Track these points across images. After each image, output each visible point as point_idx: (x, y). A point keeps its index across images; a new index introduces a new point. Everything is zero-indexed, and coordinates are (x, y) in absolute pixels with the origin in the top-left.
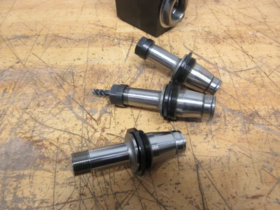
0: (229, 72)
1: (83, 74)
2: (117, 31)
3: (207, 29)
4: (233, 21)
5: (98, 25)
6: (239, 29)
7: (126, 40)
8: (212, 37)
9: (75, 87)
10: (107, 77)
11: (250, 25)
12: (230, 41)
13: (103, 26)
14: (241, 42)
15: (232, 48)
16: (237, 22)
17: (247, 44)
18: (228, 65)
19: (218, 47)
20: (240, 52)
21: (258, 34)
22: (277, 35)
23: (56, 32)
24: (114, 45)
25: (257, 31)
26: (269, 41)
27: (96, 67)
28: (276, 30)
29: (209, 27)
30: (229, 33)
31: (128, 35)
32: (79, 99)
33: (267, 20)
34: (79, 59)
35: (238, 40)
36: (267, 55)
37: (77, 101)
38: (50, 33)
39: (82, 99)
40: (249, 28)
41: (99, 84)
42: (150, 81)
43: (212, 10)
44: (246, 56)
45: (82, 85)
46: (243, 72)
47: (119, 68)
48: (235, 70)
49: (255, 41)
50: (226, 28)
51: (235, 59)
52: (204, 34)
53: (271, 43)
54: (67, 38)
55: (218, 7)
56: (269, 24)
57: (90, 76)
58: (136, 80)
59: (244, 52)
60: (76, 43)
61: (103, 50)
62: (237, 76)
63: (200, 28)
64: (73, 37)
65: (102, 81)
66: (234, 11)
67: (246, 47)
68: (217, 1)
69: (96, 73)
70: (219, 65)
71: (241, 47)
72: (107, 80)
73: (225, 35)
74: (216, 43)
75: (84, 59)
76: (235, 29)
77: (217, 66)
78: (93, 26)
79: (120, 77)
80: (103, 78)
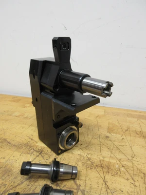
2: (37, 144)
3: (89, 156)
4: (110, 154)
5: (30, 138)
6: (111, 161)
7: (37, 152)
8: (90, 163)
10: (8, 176)
11: (120, 160)
12: (100, 169)
13: (32, 139)
14: (106, 172)
15: (98, 175)
16: (112, 155)
17: (110, 174)
18: (87, 189)
19: (90, 171)
20: (101, 181)
21: (122, 169)
22: (135, 173)
23: (6, 138)
24: (29, 153)
25: (123, 166)
26: (127, 176)
27: (8, 167)
28: (137, 168)
29: (92, 154)
30: (102, 163)
31: (40, 148)
33: (134, 159)
34: (4, 158)
35: (105, 170)
36: (120, 189)
38: (4, 137)
40: (118, 162)
42: (30, 186)
43: (100, 142)
44: (104, 186)
49: (117, 174)
50: (102, 158)
51: (95, 186)
52: (86, 158)
53: (128, 179)
54: (9, 142)
55: (106, 141)
56: (134, 162)
58: (22, 183)
59: (104, 181)
60: (11, 147)
61: (21, 155)
63: (86, 154)
64: (13, 143)
65: (4, 178)
66: (115, 147)
67: (108, 177)
68: (107, 137)
69: (5, 171)
70: (81, 188)
71: (105, 177)
72: (7, 178)
73: (99, 163)
74: (89, 168)
75: (6, 159)
76: (108, 160)
77: (79, 188)
78: (27, 138)
79: (16, 178)
80: (6, 176)
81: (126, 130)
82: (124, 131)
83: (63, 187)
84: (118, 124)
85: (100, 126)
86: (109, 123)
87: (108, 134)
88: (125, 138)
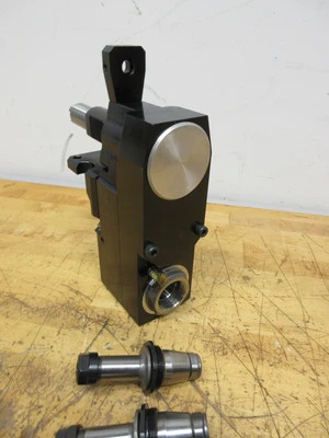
0: (221, 415)
1: (12, 371)
2: (92, 304)
3: (215, 325)
4: (258, 317)
5: (72, 290)
6: (263, 333)
7: (97, 322)
8: (219, 340)
10: (42, 384)
11: (280, 330)
12: (243, 352)
13: (77, 292)
14: (258, 359)
15: (241, 367)
16: (264, 321)
17: (266, 363)
18: (224, 399)
19: (222, 360)
20: (250, 379)
21: (289, 350)
22: (317, 357)
23: (14, 291)
24: (78, 328)
25: (289, 343)
26: (302, 364)
27: (35, 363)
28: (319, 346)
29: (220, 321)
30: (245, 338)
31: (102, 314)
33: (310, 325)
34: (21, 343)
35: (255, 355)
36: (292, 395)
38: (7, 290)
40: (278, 335)
41: (26, 395)
42: (97, 406)
43: (234, 292)
44: (258, 389)
46: (244, 421)
47: (66, 372)
48: (232, 414)
49: (280, 361)
50: (243, 329)
51: (239, 392)
52: (210, 331)
53: (303, 372)
54: (22, 303)
55: (245, 288)
56: (309, 333)
57: (21, 376)
58: (79, 399)
59: (257, 379)
60: (30, 315)
61: (59, 332)
62: (233, 427)
63: (207, 321)
64: (31, 303)
65: (32, 391)
66: (266, 300)
67: (264, 370)
68: (246, 278)
69: (31, 372)
70: (211, 398)
71: (256, 370)
72: (40, 390)
73: (239, 340)
74: (220, 353)
75: (27, 344)
76: (256, 332)
77: (207, 400)
78: (64, 289)
79: (60, 388)
80: (35, 385)
81: (284, 261)
82: (280, 263)
83: (173, 400)
84: (263, 248)
85: (227, 253)
86: (244, 246)
87: (246, 272)
88: (283, 279)
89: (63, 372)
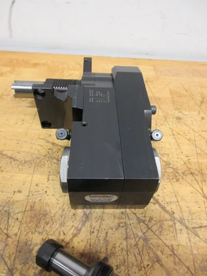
0: (187, 228)
1: (20, 216)
3: (165, 159)
4: (193, 148)
5: (48, 142)
6: (200, 160)
8: (171, 170)
9: (8, 236)
10: (47, 224)
12: (190, 178)
13: (53, 144)
14: (202, 181)
15: (191, 189)
16: (199, 151)
18: (186, 215)
19: (177, 185)
20: (200, 197)
27: (37, 207)
29: (168, 155)
30: (189, 166)
32: (10, 258)
34: (20, 192)
35: (199, 178)
37: (7, 260)
39: (12, 258)
41: (37, 234)
42: (95, 234)
43: (172, 130)
45: (16, 235)
46: (203, 229)
47: (63, 211)
48: (194, 225)
50: (186, 159)
51: (194, 208)
52: (162, 164)
54: (11, 158)
55: (179, 127)
57: (28, 219)
58: (79, 230)
59: (204, 196)
60: (20, 167)
61: (48, 179)
62: (197, 235)
63: (159, 156)
64: (18, 157)
65: (41, 230)
66: (197, 135)
68: (179, 119)
69: (36, 215)
70: (176, 215)
71: (202, 190)
72: (47, 228)
73: (185, 168)
74: (174, 180)
75: (25, 193)
76: (196, 160)
77: (174, 218)
78: (42, 142)
79: (62, 224)
80: (42, 225)
81: (202, 102)
82: (199, 104)
83: (150, 221)
84: (185, 93)
85: (159, 99)
86: (171, 92)
87: (177, 114)
88: (204, 116)
89: (61, 211)
